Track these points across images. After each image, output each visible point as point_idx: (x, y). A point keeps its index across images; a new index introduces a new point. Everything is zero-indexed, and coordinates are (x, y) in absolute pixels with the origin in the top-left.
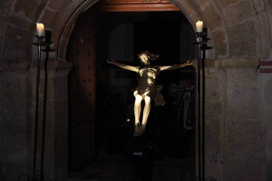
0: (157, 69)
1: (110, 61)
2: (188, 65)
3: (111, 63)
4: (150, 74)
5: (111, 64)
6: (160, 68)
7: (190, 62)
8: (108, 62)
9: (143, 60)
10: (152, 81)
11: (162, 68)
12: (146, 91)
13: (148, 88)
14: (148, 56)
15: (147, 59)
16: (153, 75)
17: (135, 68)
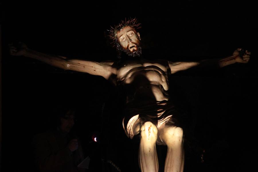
2: (237, 63)
4: (153, 78)
7: (241, 55)
9: (125, 44)
11: (175, 68)
12: (159, 117)
13: (162, 110)
14: (137, 32)
15: (136, 39)
16: (163, 82)
17: (100, 65)
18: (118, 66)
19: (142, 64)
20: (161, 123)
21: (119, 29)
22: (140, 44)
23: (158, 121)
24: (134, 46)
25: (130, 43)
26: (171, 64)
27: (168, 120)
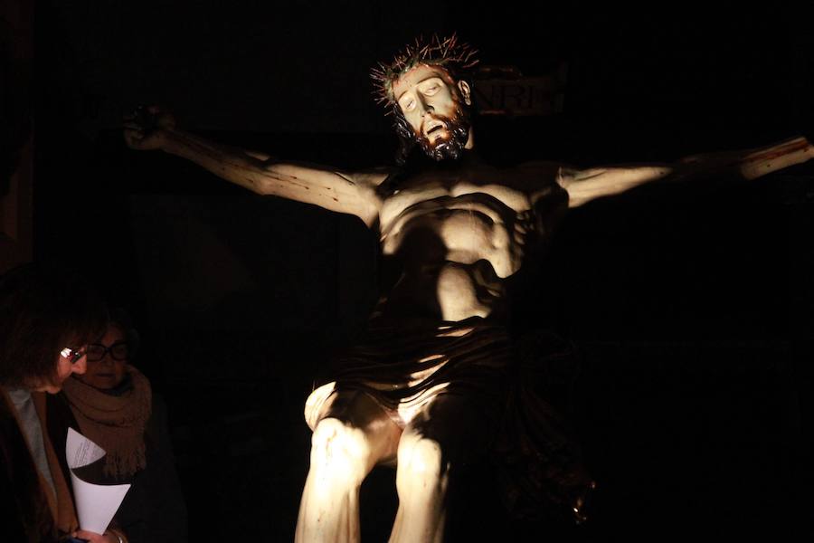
0: (534, 198)
1: (150, 126)
3: (156, 142)
4: (461, 239)
6: (562, 183)
8: (132, 137)
10: (481, 295)
11: (581, 190)
12: (412, 384)
13: (440, 356)
15: (451, 104)
16: (493, 248)
17: (351, 183)
18: (384, 193)
20: (409, 410)
22: (466, 118)
23: (403, 400)
24: (441, 127)
25: (428, 117)
26: (570, 175)
27: (430, 400)
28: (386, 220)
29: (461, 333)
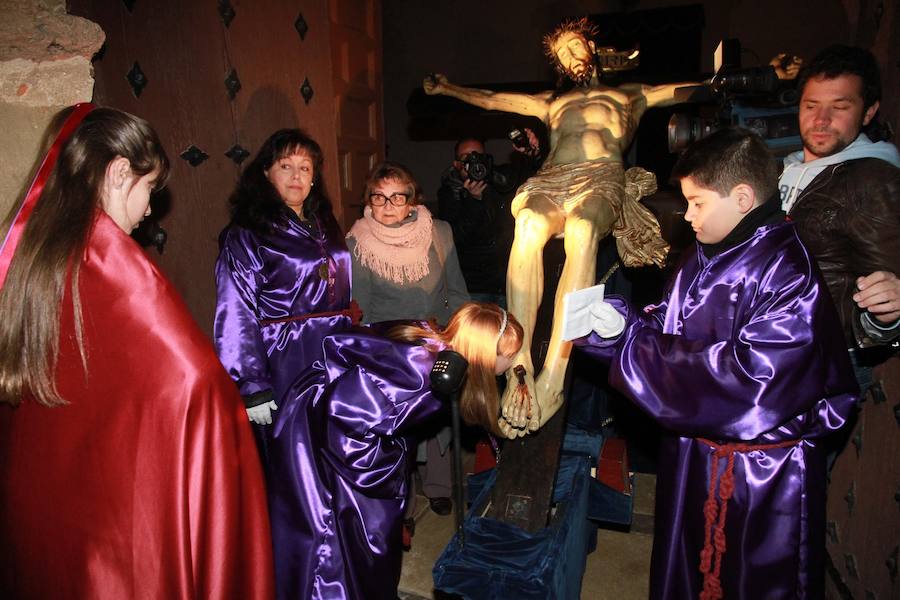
0: (632, 99)
1: (436, 82)
3: (439, 90)
4: (594, 118)
5: (439, 96)
6: (644, 92)
7: (783, 65)
8: (428, 88)
9: (565, 60)
10: (606, 147)
11: (653, 97)
12: (571, 192)
14: (588, 40)
15: (585, 53)
16: (611, 122)
17: (533, 99)
18: (549, 102)
19: (586, 94)
20: (569, 206)
21: (556, 39)
22: (593, 60)
23: (567, 200)
24: (580, 64)
25: (573, 60)
27: (582, 199)
28: (552, 113)
29: (597, 165)
